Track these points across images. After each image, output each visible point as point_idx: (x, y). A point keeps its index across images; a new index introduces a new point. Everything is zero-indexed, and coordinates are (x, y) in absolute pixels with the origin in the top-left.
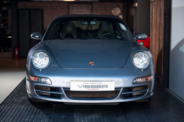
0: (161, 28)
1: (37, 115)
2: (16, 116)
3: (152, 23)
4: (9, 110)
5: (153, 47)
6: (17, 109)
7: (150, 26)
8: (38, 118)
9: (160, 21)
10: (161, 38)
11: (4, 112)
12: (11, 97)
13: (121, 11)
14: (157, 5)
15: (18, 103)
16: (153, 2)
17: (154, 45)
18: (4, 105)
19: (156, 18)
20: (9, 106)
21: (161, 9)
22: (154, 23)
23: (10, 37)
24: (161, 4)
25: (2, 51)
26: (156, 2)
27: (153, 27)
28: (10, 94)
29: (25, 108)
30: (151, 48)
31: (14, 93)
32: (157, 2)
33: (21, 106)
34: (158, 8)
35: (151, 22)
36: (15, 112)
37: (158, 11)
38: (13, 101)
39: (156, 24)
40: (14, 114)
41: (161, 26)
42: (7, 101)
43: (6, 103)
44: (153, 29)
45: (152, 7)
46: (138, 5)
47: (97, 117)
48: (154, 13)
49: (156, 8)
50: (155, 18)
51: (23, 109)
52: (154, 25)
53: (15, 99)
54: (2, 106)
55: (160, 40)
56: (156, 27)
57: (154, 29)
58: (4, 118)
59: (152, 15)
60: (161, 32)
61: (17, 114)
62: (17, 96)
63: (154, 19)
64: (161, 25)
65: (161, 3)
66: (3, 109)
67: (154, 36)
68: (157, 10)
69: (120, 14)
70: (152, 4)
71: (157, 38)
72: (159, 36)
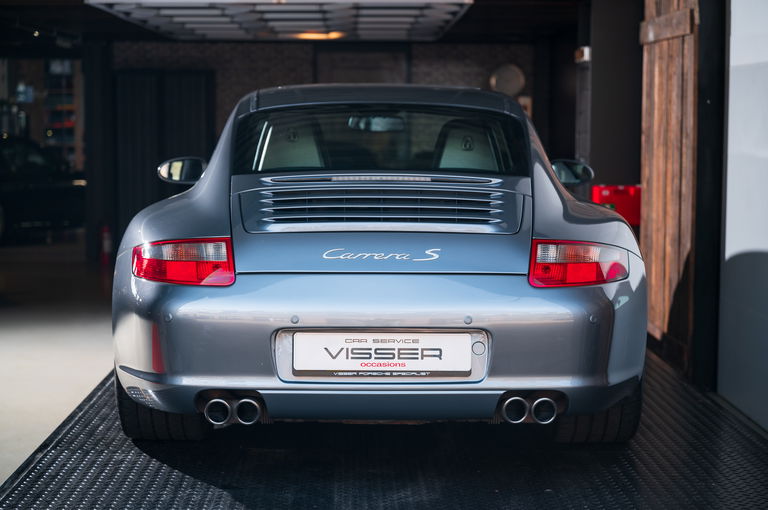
0: (684, 149)
1: (186, 489)
2: (101, 491)
3: (650, 127)
4: (74, 470)
5: (654, 226)
6: (106, 465)
7: (643, 138)
8: (189, 500)
9: (682, 120)
10: (684, 189)
11: (53, 477)
12: (81, 418)
13: (527, 79)
14: (671, 57)
15: (111, 443)
16: (655, 42)
17: (658, 216)
18: (54, 448)
19: (667, 109)
20: (74, 453)
21: (685, 71)
22: (659, 127)
23: (82, 183)
24: (686, 52)
25: (49, 240)
26: (665, 43)
27: (653, 145)
28: (80, 408)
29: (135, 463)
30: (646, 228)
31: (94, 403)
32: (669, 44)
33: (123, 452)
34: (674, 69)
35: (644, 125)
36: (97, 477)
37: (675, 81)
38: (91, 434)
39: (667, 131)
40: (94, 483)
41: (684, 141)
42: (68, 433)
43: (61, 440)
44: (655, 152)
45: (652, 63)
46: (593, 54)
47: (425, 498)
48: (659, 90)
49: (664, 67)
50: (664, 107)
51: (130, 465)
52: (659, 137)
53: (99, 425)
54: (46, 455)
55: (683, 199)
56: (666, 144)
57: (658, 152)
58: (53, 500)
59: (650, 96)
60: (684, 165)
61: (107, 485)
62: (108, 415)
63: (656, 112)
64: (684, 135)
65: (686, 46)
66: (51, 464)
67: (658, 180)
68: (669, 78)
69: (523, 93)
70: (650, 53)
71: (669, 190)
72: (677, 181)
